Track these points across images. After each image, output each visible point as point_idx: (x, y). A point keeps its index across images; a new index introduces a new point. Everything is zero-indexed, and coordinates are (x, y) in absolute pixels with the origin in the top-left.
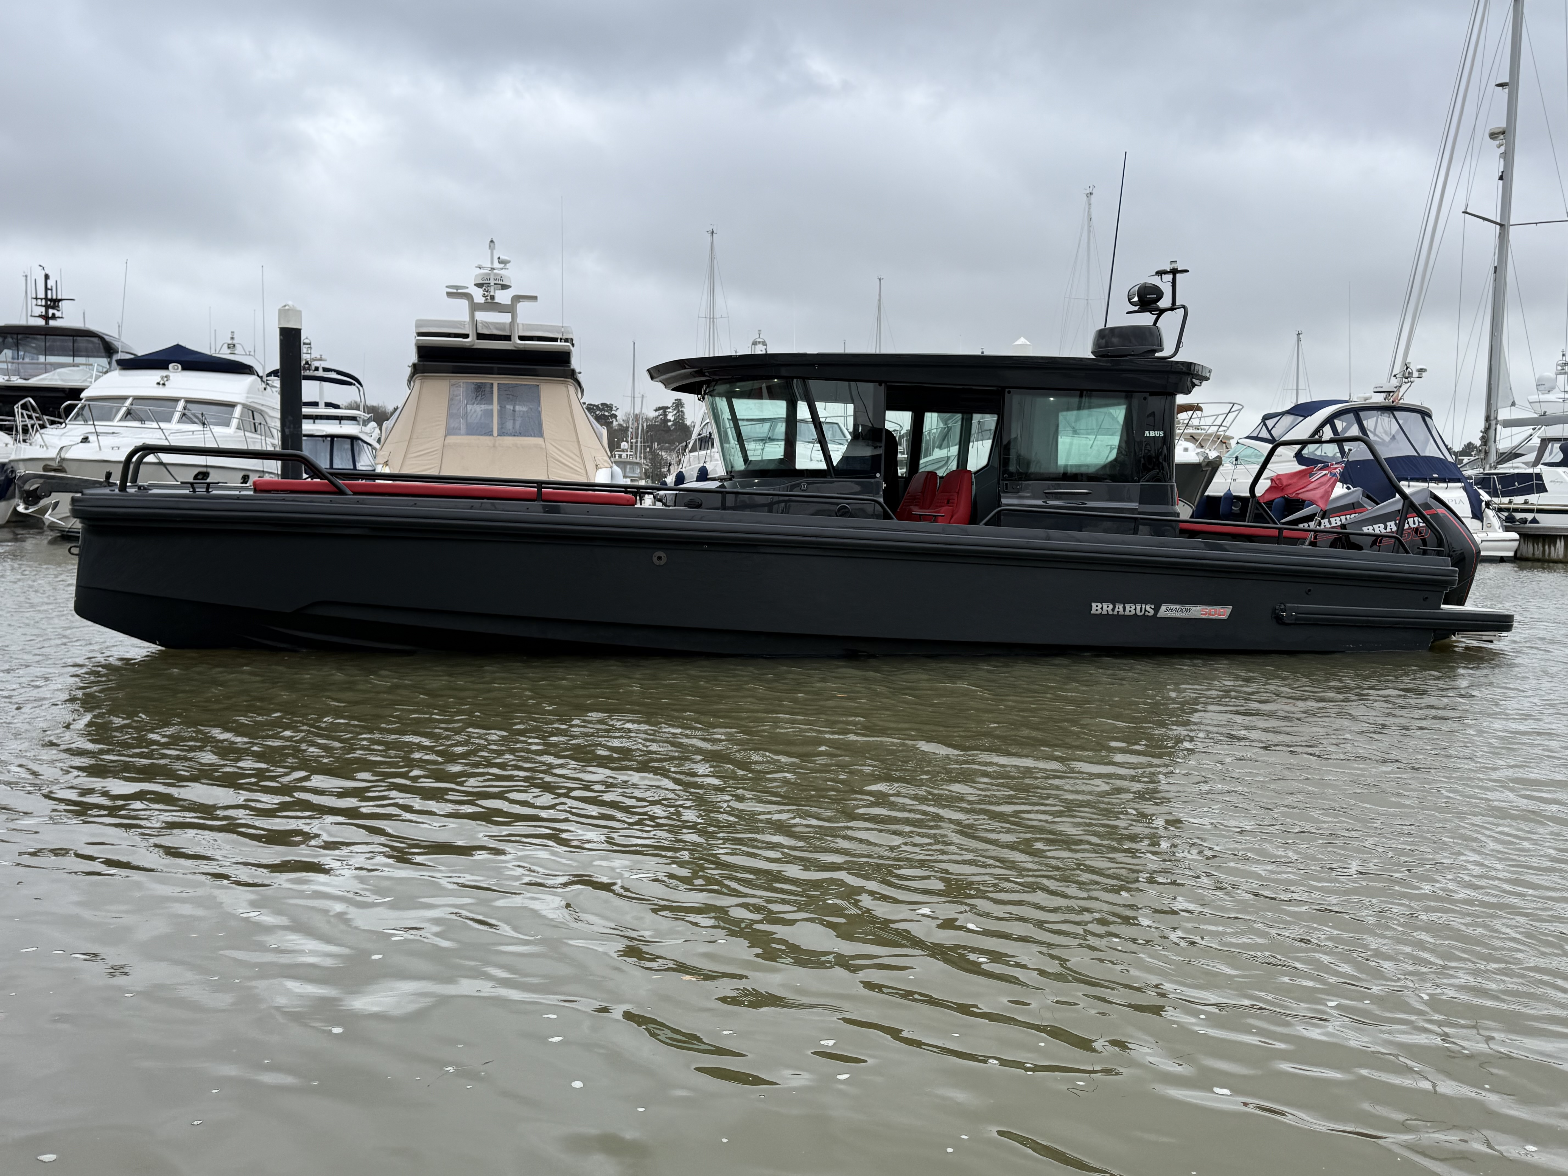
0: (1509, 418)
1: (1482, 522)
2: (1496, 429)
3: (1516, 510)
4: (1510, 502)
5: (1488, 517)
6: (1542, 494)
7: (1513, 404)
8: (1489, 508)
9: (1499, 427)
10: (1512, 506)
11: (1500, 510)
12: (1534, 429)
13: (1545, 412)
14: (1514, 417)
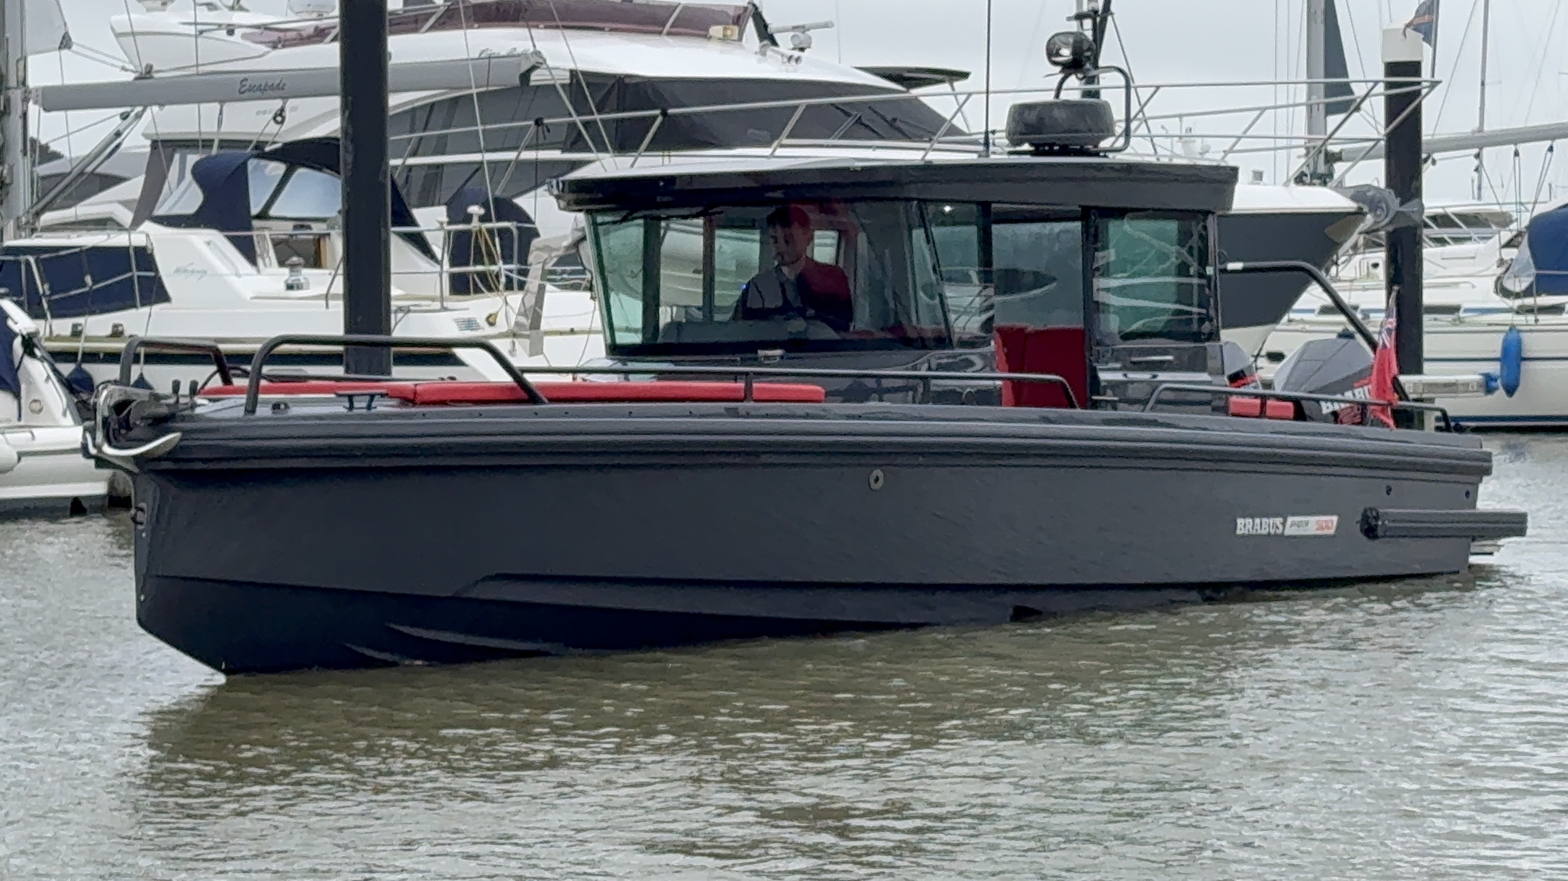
0: (57, 82)
1: (17, 395)
2: (25, 115)
3: (92, 357)
4: (76, 333)
5: (31, 383)
6: (156, 308)
7: (66, 43)
8: (32, 355)
9: (33, 109)
10: (80, 345)
11: (58, 356)
12: (124, 116)
13: (149, 70)
14: (71, 80)
